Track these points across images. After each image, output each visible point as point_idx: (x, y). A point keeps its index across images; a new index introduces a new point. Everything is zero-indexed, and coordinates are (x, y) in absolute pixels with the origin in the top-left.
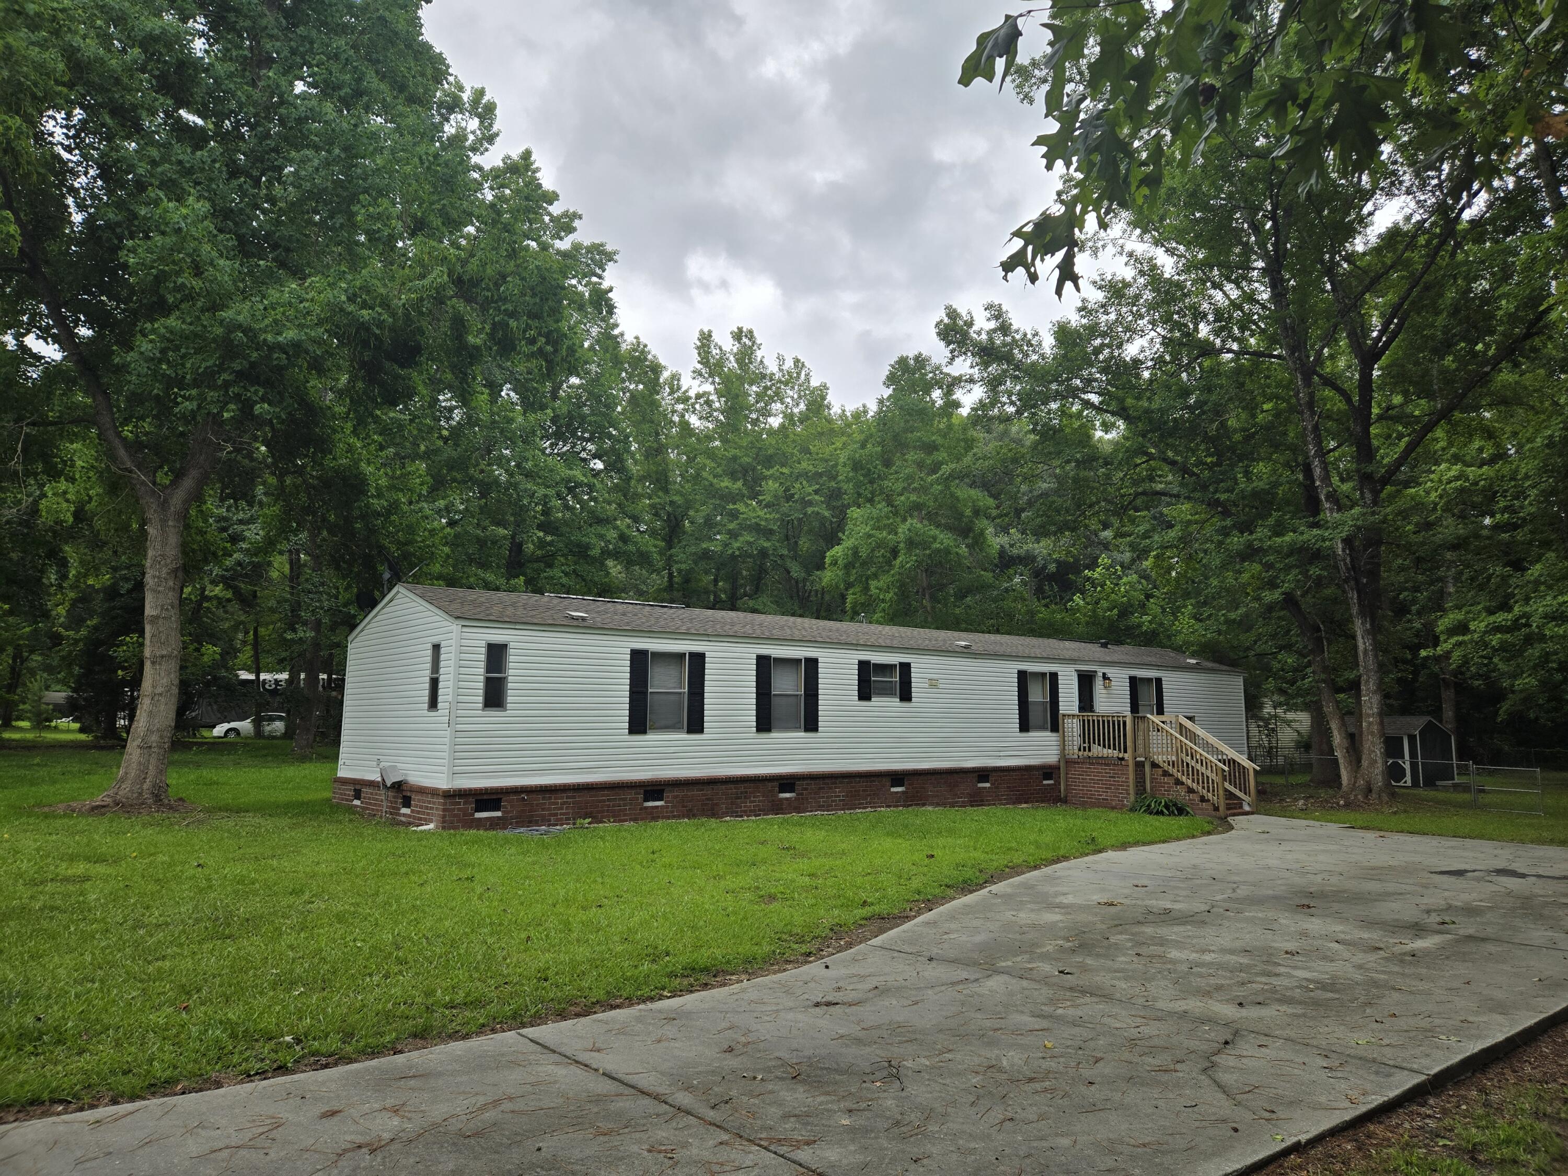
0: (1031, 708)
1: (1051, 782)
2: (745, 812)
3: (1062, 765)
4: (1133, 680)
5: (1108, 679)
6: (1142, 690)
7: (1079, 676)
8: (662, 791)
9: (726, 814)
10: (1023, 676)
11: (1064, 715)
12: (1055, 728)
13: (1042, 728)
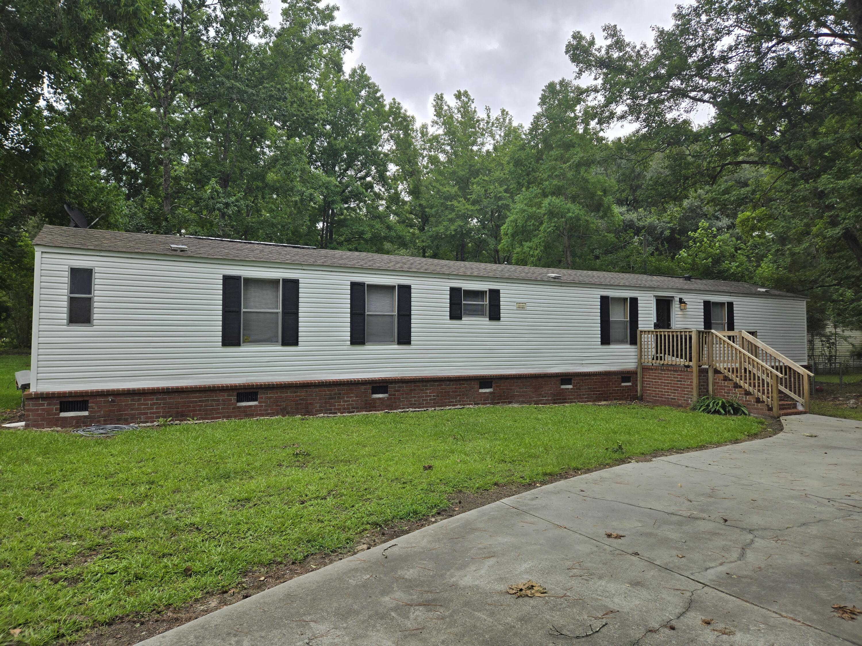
0: (611, 325)
1: (629, 384)
2: (339, 409)
3: (639, 371)
4: (707, 305)
5: (684, 303)
6: (714, 312)
7: (657, 300)
8: (256, 394)
9: (320, 411)
10: (605, 301)
11: (641, 332)
12: (633, 341)
13: (622, 341)
